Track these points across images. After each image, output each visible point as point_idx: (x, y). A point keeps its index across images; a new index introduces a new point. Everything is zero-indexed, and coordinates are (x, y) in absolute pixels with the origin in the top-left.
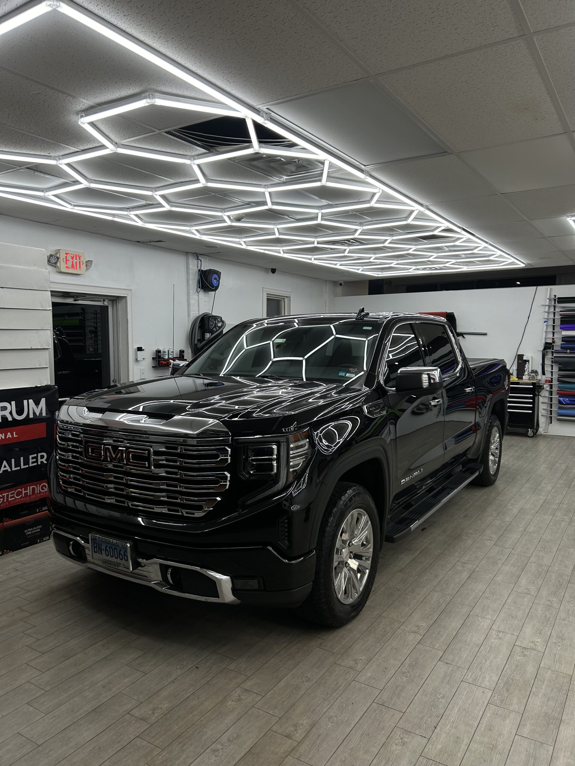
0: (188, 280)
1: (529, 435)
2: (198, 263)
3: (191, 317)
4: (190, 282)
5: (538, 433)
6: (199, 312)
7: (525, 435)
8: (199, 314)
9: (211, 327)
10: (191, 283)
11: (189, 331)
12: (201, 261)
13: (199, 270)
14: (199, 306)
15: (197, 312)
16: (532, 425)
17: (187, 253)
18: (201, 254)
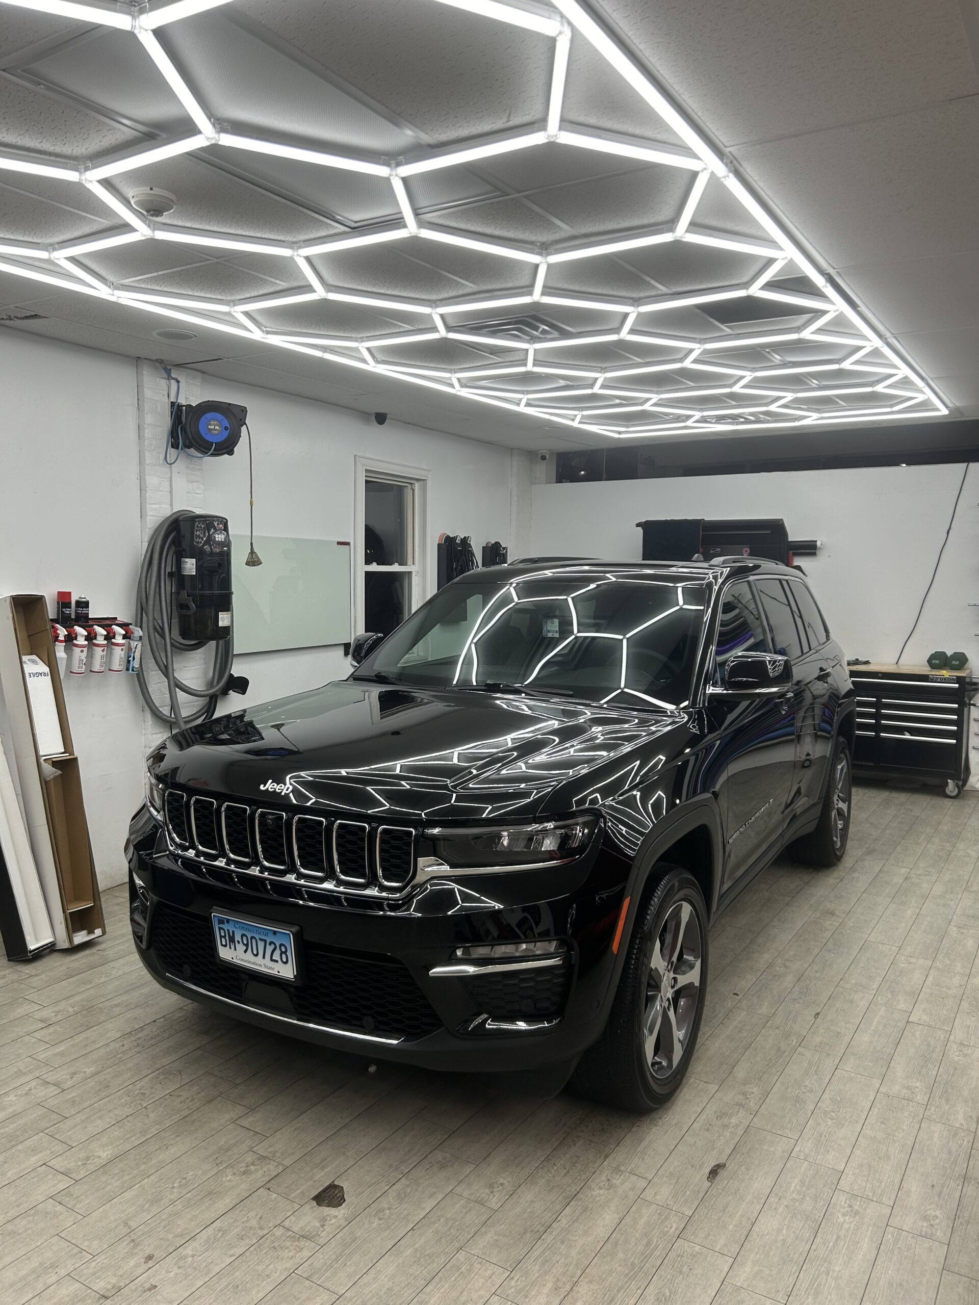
0: (140, 428)
1: (948, 792)
2: (169, 387)
3: (148, 518)
4: (146, 431)
5: (967, 788)
6: (171, 505)
7: (938, 791)
8: (172, 509)
9: (198, 543)
10: (148, 433)
11: (144, 552)
12: (178, 382)
13: (173, 404)
14: (171, 492)
15: (168, 506)
16: (955, 771)
17: (137, 361)
18: (177, 365)
